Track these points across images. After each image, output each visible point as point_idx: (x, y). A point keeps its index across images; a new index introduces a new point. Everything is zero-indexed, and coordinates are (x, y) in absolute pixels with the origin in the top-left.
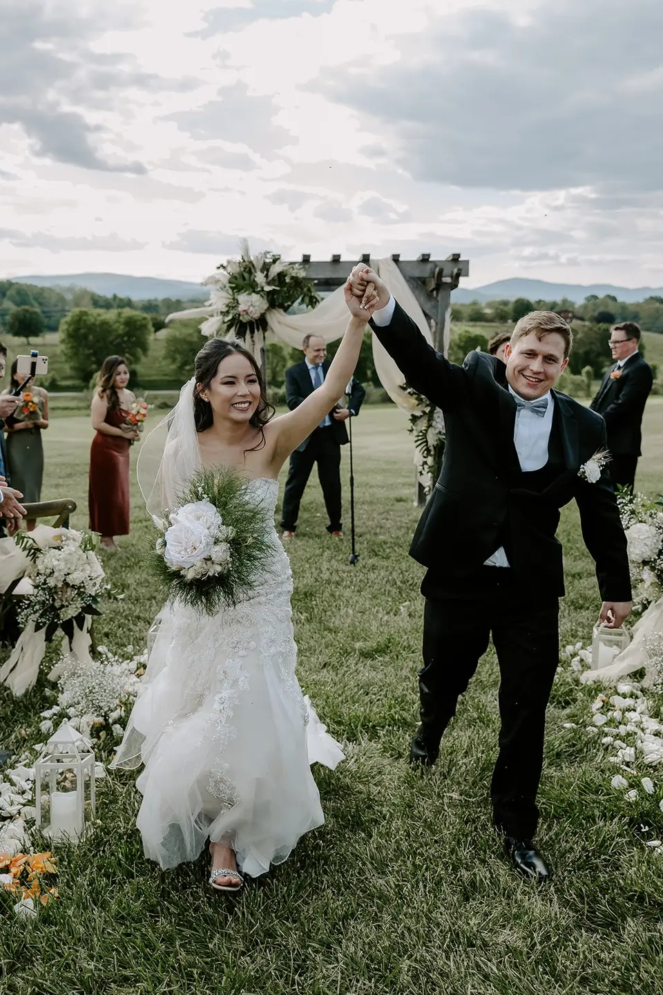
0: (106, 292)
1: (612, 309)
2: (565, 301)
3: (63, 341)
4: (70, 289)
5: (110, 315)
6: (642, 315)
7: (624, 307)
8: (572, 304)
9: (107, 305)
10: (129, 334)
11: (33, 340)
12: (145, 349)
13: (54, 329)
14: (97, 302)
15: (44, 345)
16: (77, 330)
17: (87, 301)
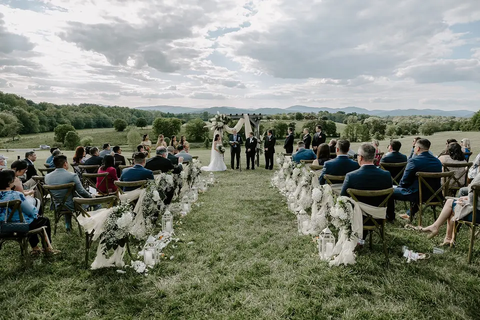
0: (165, 111)
1: (327, 116)
2: (312, 113)
3: (153, 128)
4: (154, 111)
5: (168, 119)
6: (336, 117)
7: (331, 115)
8: (314, 114)
9: (166, 116)
10: (174, 125)
11: (143, 128)
12: (179, 130)
13: (150, 124)
14: (163, 115)
15: (147, 130)
16: (157, 125)
17: (159, 115)
